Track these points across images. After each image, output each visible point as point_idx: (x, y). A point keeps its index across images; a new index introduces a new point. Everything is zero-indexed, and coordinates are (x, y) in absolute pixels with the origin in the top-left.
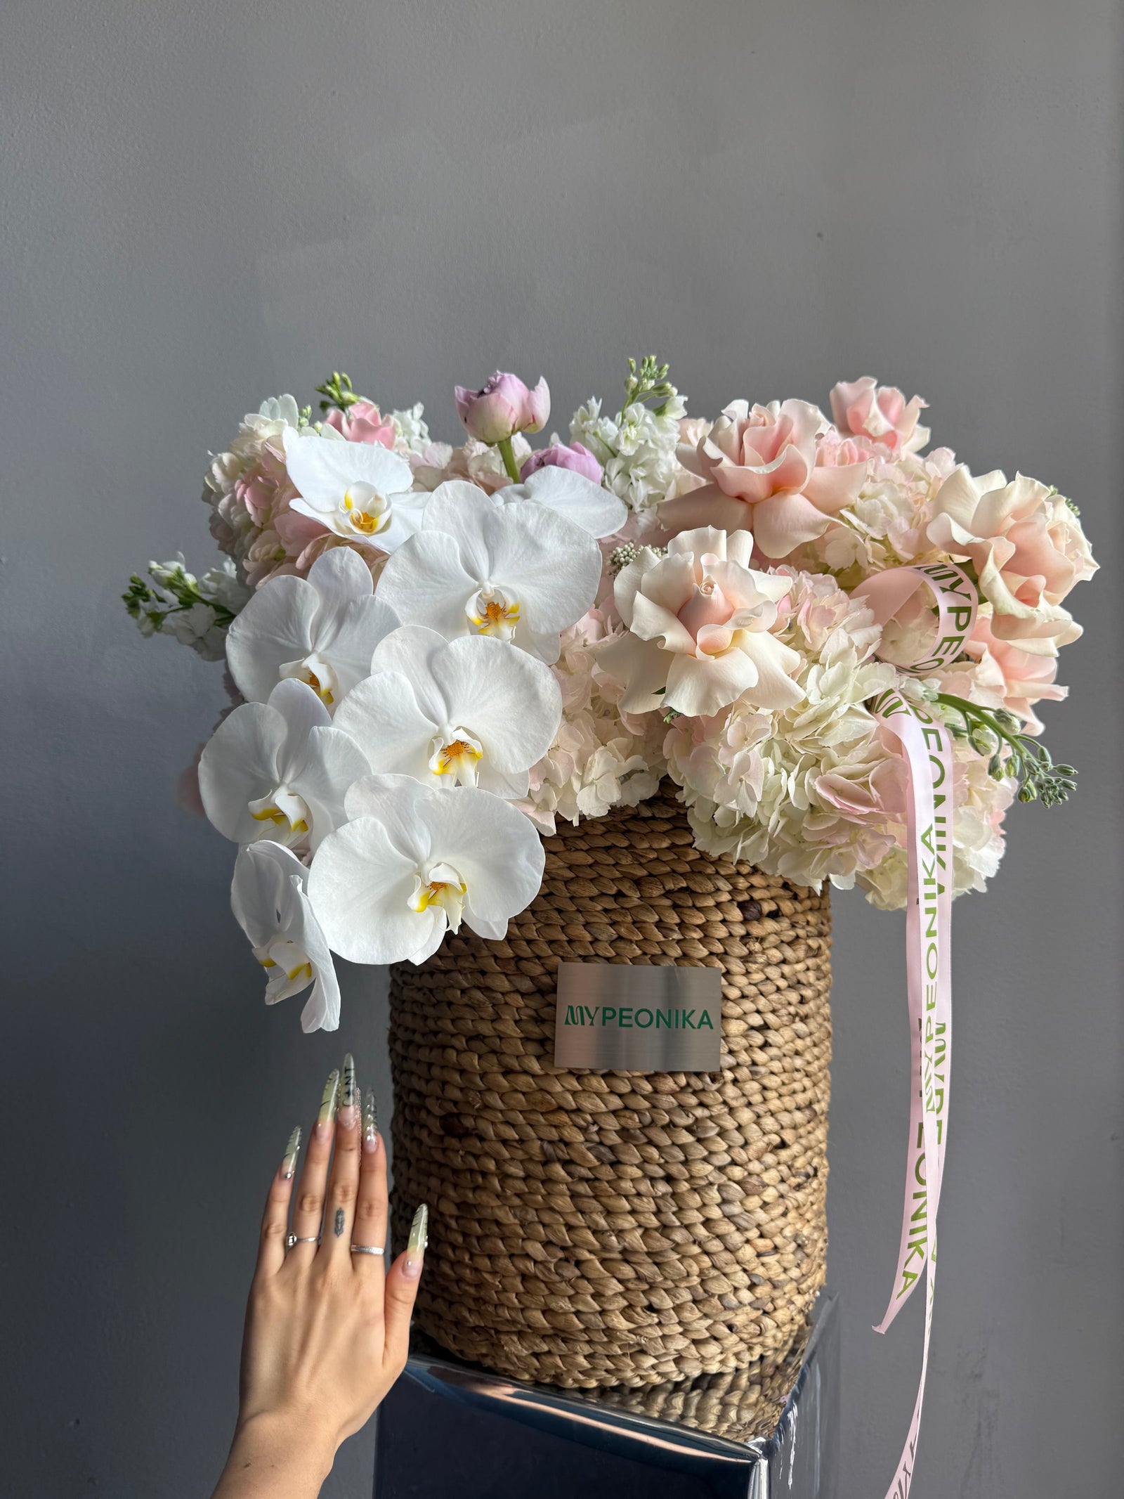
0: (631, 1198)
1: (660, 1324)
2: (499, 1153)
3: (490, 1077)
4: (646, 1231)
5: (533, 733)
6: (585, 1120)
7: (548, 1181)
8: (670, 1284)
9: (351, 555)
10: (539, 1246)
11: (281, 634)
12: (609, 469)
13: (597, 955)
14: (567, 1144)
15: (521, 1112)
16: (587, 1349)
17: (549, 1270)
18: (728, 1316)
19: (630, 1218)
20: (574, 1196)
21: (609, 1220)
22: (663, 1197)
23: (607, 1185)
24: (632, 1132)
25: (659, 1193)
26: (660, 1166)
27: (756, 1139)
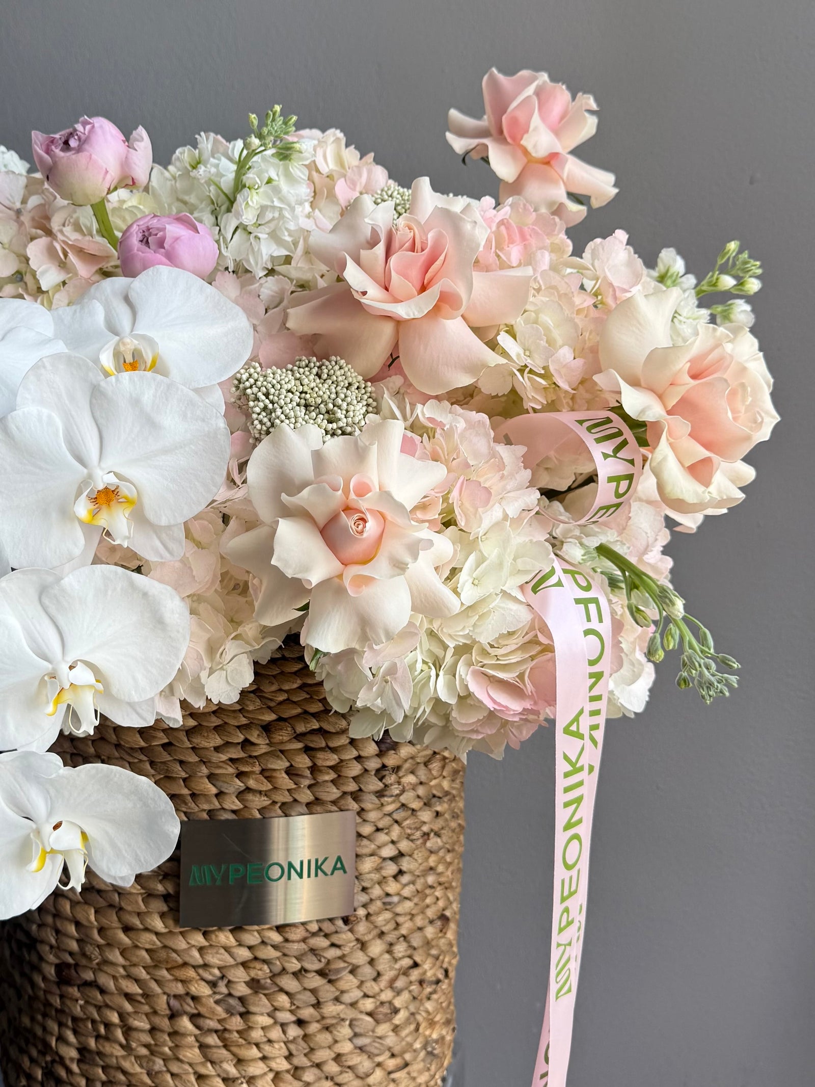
0: (262, 1046)
2: (121, 1008)
3: (109, 933)
5: (158, 656)
6: (213, 975)
7: (174, 1034)
12: (225, 228)
13: (223, 809)
14: (194, 998)
15: (144, 967)
19: (261, 1064)
20: (203, 1047)
21: (240, 1068)
22: (294, 1041)
23: (236, 1034)
24: (262, 982)
25: (291, 1038)
26: (291, 1011)
27: (388, 968)
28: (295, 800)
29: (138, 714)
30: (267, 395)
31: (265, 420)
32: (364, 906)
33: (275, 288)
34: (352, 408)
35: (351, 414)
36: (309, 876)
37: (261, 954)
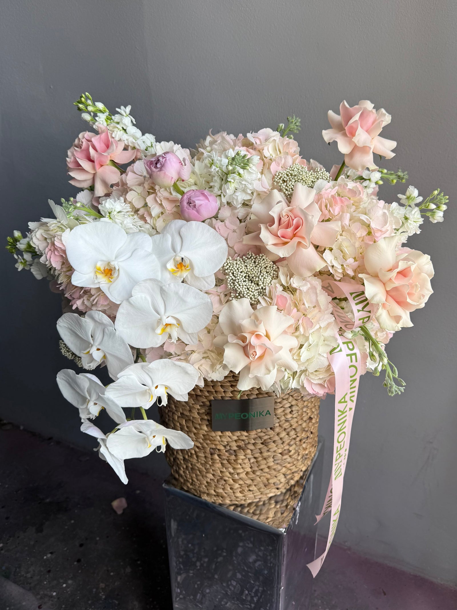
0: (242, 464)
1: (253, 493)
4: (247, 473)
6: (225, 444)
7: (213, 459)
8: (255, 484)
9: (102, 315)
10: (211, 475)
13: (226, 396)
14: (219, 450)
15: (202, 439)
16: (230, 499)
17: (215, 482)
18: (277, 486)
19: (242, 469)
20: (222, 463)
21: (235, 470)
22: (253, 463)
23: (233, 461)
24: (242, 446)
25: (251, 462)
26: (252, 455)
27: (287, 440)
28: (252, 393)
29: (182, 397)
30: (233, 273)
31: (232, 284)
32: (278, 423)
33: (244, 212)
34: (265, 280)
35: (265, 282)
36: (257, 416)
37: (241, 438)
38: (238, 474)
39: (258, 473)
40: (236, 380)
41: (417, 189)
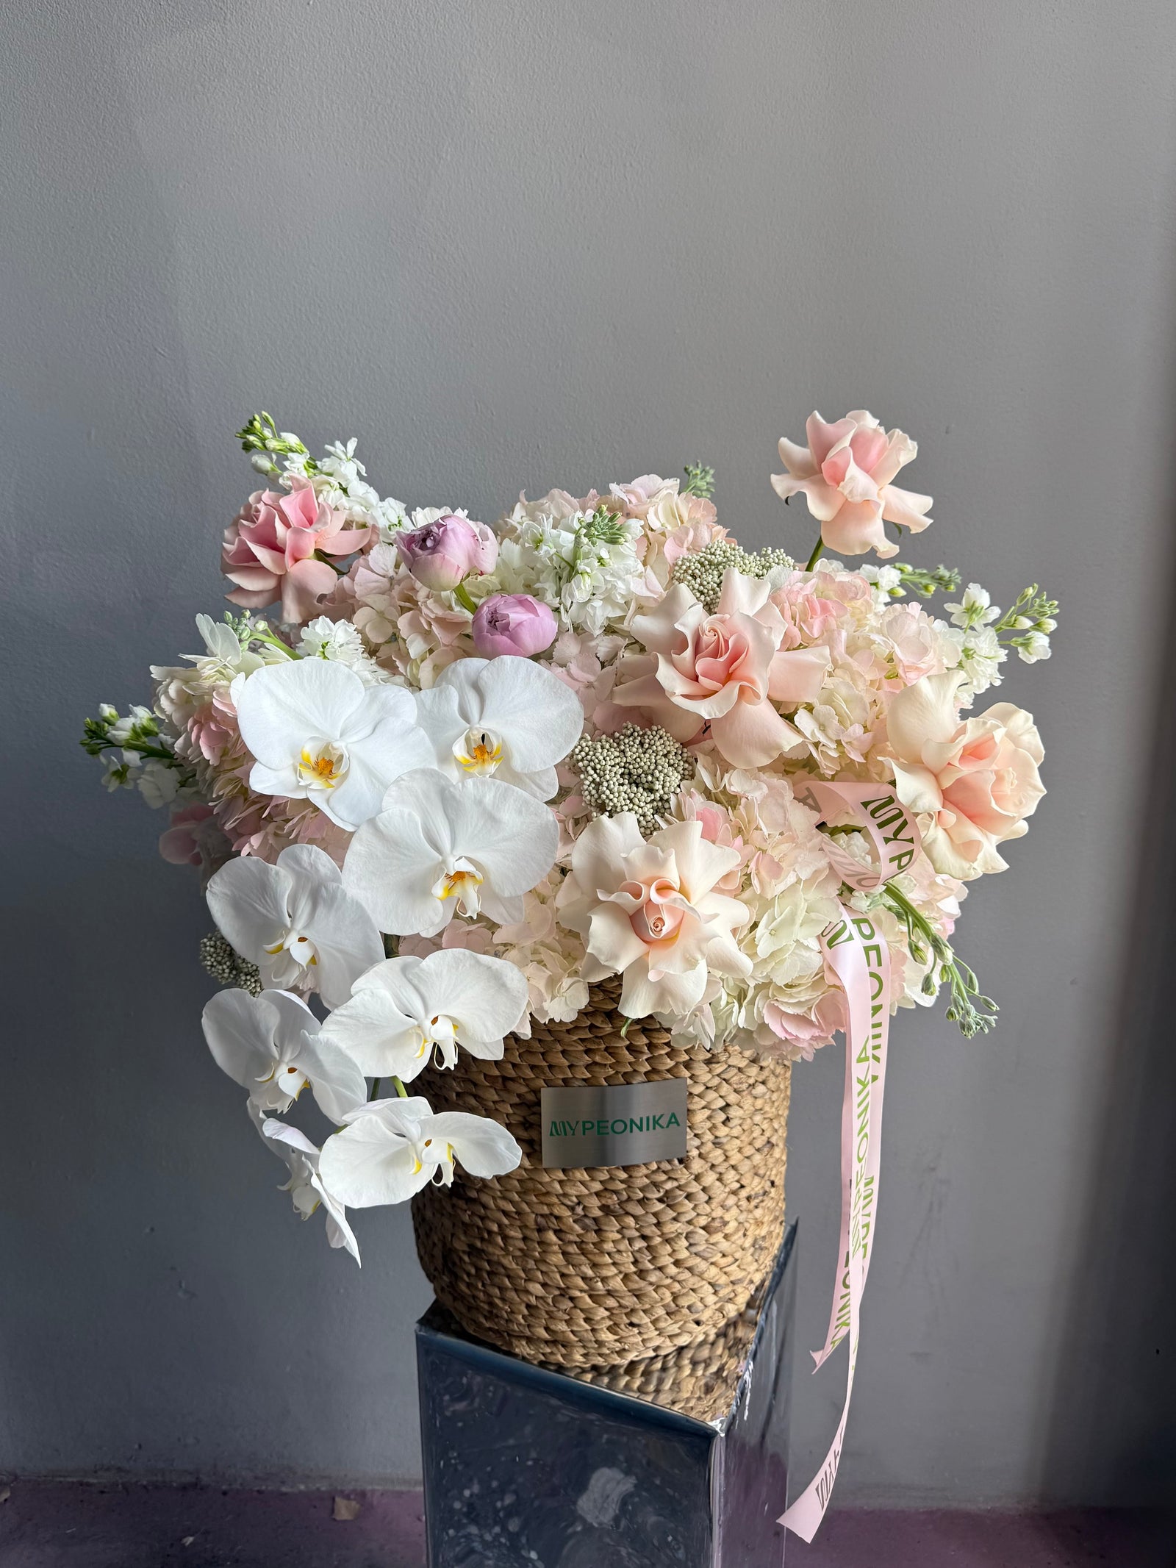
0: (613, 1254)
1: (640, 1333)
2: (499, 1220)
4: (626, 1278)
6: (572, 1202)
7: (542, 1243)
8: (647, 1306)
9: (319, 854)
10: (539, 1286)
11: (258, 901)
12: (565, 597)
14: (557, 1218)
15: (517, 1193)
16: (583, 1351)
17: (548, 1304)
18: (695, 1316)
19: (612, 1268)
20: (564, 1253)
21: (596, 1270)
22: (640, 1250)
23: (592, 1246)
24: (612, 1207)
25: (636, 1249)
26: (637, 1229)
27: (719, 1192)
28: (635, 1070)
29: (489, 1050)
30: (594, 769)
31: (594, 792)
32: (698, 1148)
33: (610, 645)
34: (667, 780)
35: (668, 784)
36: (648, 1129)
37: (611, 1187)
38: (604, 1280)
39: (653, 1277)
40: (596, 1037)
41: (987, 591)
